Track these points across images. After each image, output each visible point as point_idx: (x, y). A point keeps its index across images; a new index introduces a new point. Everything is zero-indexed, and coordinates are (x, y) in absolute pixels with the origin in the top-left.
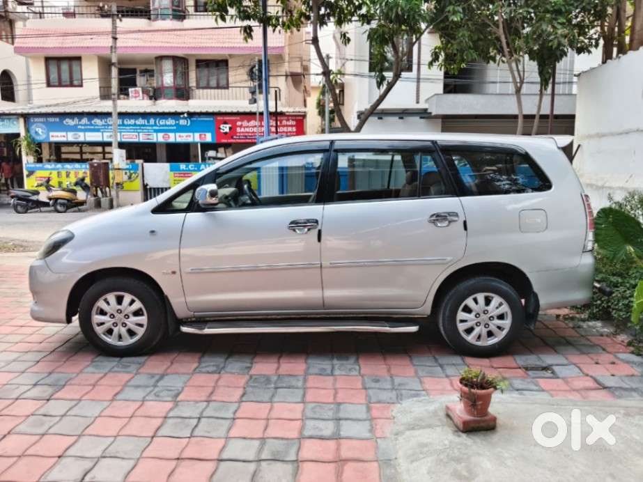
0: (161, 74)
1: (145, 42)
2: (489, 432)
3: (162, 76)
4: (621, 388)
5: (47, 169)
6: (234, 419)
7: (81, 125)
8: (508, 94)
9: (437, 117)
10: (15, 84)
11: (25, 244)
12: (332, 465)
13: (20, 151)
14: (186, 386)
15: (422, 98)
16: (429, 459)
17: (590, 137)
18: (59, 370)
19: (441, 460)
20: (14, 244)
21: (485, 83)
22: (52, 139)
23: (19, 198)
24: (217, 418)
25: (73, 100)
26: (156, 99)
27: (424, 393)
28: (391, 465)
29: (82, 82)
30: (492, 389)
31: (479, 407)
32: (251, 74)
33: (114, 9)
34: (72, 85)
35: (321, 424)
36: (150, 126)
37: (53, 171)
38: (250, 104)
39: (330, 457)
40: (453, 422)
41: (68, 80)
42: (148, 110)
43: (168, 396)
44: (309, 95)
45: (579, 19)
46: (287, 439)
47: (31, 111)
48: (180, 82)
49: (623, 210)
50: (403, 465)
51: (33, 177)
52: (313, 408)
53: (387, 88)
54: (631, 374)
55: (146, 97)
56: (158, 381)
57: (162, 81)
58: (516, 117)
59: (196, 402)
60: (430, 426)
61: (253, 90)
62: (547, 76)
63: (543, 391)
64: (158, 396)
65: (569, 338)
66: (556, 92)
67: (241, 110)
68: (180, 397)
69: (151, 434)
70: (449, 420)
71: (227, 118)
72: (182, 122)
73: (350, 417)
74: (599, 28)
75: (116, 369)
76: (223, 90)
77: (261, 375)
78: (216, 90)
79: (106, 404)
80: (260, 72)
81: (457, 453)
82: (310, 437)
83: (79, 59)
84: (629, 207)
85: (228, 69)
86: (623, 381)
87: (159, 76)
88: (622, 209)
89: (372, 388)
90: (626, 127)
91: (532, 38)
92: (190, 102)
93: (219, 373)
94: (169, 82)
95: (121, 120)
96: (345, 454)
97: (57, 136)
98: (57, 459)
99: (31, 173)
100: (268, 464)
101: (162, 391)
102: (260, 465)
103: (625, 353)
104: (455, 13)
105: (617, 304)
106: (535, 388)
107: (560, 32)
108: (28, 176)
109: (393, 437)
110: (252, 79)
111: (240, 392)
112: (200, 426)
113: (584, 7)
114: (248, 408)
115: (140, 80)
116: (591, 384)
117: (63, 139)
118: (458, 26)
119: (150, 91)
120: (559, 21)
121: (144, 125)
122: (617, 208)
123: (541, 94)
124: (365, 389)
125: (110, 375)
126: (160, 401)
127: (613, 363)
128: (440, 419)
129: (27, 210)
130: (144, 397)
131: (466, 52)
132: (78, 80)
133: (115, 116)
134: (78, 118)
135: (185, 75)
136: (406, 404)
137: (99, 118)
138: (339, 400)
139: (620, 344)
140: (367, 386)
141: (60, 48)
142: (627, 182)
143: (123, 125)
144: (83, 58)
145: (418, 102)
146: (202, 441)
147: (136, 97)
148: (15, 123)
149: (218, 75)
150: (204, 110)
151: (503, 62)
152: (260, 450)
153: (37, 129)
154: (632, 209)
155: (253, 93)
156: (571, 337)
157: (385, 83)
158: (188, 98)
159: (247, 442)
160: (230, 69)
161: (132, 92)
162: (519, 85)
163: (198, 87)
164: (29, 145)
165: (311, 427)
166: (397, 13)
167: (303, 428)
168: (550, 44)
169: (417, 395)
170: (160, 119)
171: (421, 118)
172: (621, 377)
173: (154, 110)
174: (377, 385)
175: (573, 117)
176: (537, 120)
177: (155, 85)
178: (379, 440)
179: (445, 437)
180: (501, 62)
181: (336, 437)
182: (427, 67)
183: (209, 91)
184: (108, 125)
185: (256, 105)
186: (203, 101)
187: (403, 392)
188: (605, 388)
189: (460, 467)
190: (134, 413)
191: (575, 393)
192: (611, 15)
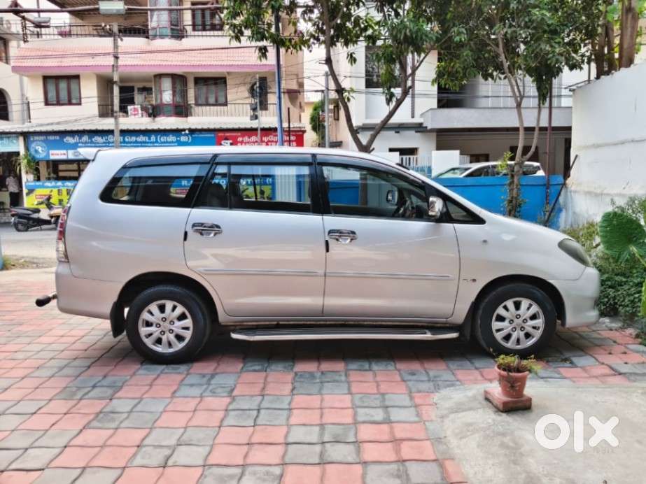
0: (161, 92)
1: (145, 60)
2: (526, 412)
3: (161, 94)
4: (635, 374)
5: (48, 187)
6: (290, 409)
7: (82, 143)
8: (500, 108)
9: (432, 131)
10: (9, 103)
11: (35, 261)
12: (390, 444)
13: (20, 170)
14: (238, 383)
15: (417, 113)
16: (477, 435)
17: (587, 147)
18: (112, 373)
19: (488, 436)
20: (25, 261)
21: (478, 97)
22: (52, 157)
23: (20, 216)
24: (275, 409)
25: (75, 118)
26: (155, 116)
27: (458, 383)
28: (442, 442)
29: (80, 101)
30: (527, 373)
31: (517, 388)
32: (252, 90)
33: (115, 29)
34: (70, 103)
35: (372, 411)
36: (151, 143)
37: (53, 189)
38: (251, 120)
39: (386, 437)
40: (492, 404)
41: (66, 98)
42: (150, 127)
43: (224, 392)
44: (304, 111)
45: (570, 38)
46: (343, 424)
47: (31, 130)
48: (178, 99)
49: (625, 214)
50: (454, 442)
51: (33, 196)
52: (361, 398)
53: (395, 106)
54: (642, 361)
55: (145, 114)
56: (209, 380)
57: (161, 100)
58: (517, 129)
59: (252, 396)
60: (471, 409)
61: (254, 106)
62: (545, 92)
63: (565, 378)
64: (214, 393)
65: (582, 334)
66: (553, 106)
67: (242, 126)
68: (235, 393)
69: (218, 424)
70: (488, 403)
71: (228, 134)
72: (183, 139)
73: (397, 404)
74: (590, 46)
75: (166, 371)
76: (222, 107)
77: (305, 372)
78: (216, 107)
79: (168, 400)
80: (260, 90)
81: (501, 429)
82: (364, 422)
83: (77, 77)
84: (630, 211)
85: (226, 86)
86: (635, 367)
87: (158, 93)
88: (624, 212)
89: (410, 380)
90: (622, 138)
91: (531, 57)
92: (190, 119)
93: (266, 371)
94: (168, 100)
95: (122, 138)
96: (399, 435)
97: (57, 154)
98: (136, 448)
99: (31, 191)
100: (331, 446)
101: (217, 388)
102: (324, 447)
103: (634, 344)
104: (459, 33)
105: (623, 301)
106: (557, 376)
107: (557, 50)
108: (28, 194)
109: (439, 420)
110: (253, 96)
111: (289, 387)
112: (261, 416)
113: (577, 27)
114: (299, 400)
115: (138, 98)
116: (608, 371)
117: (64, 157)
118: (461, 45)
119: (149, 109)
120: (556, 41)
121: (146, 142)
122: (620, 212)
123: (540, 108)
124: (404, 381)
125: (162, 376)
126: (216, 396)
127: (625, 353)
128: (480, 403)
129: (28, 228)
130: (202, 394)
131: (468, 71)
132: (77, 99)
133: (117, 133)
134: (78, 136)
135: (184, 94)
136: (445, 392)
137: (99, 136)
138: (382, 391)
139: (628, 336)
140: (405, 379)
141: (59, 67)
142: (624, 188)
143: (124, 142)
144: (81, 77)
145: (413, 117)
146: (266, 428)
147: (135, 115)
148: (15, 141)
149: (216, 93)
150: (205, 127)
151: (500, 78)
152: (322, 434)
153: (37, 148)
154: (633, 212)
155: (254, 109)
156: (584, 332)
157: (394, 100)
158: (186, 116)
159: (309, 428)
160: (228, 86)
161: (131, 110)
162: (519, 99)
163: (197, 104)
164: (29, 162)
165: (363, 414)
166: (405, 34)
167: (355, 415)
168: (549, 62)
169: (453, 385)
170: (161, 136)
171: (416, 132)
172: (633, 364)
173: (155, 127)
174: (414, 377)
175: (569, 129)
176: (536, 132)
177: (154, 103)
178: (427, 423)
179: (488, 417)
180: (498, 78)
181: (387, 421)
182: (430, 83)
183: (208, 108)
184: (109, 143)
185: (257, 121)
186: (203, 118)
187: (440, 383)
188: (620, 374)
189: (507, 440)
190: (196, 407)
191: (594, 379)
192: (601, 34)
